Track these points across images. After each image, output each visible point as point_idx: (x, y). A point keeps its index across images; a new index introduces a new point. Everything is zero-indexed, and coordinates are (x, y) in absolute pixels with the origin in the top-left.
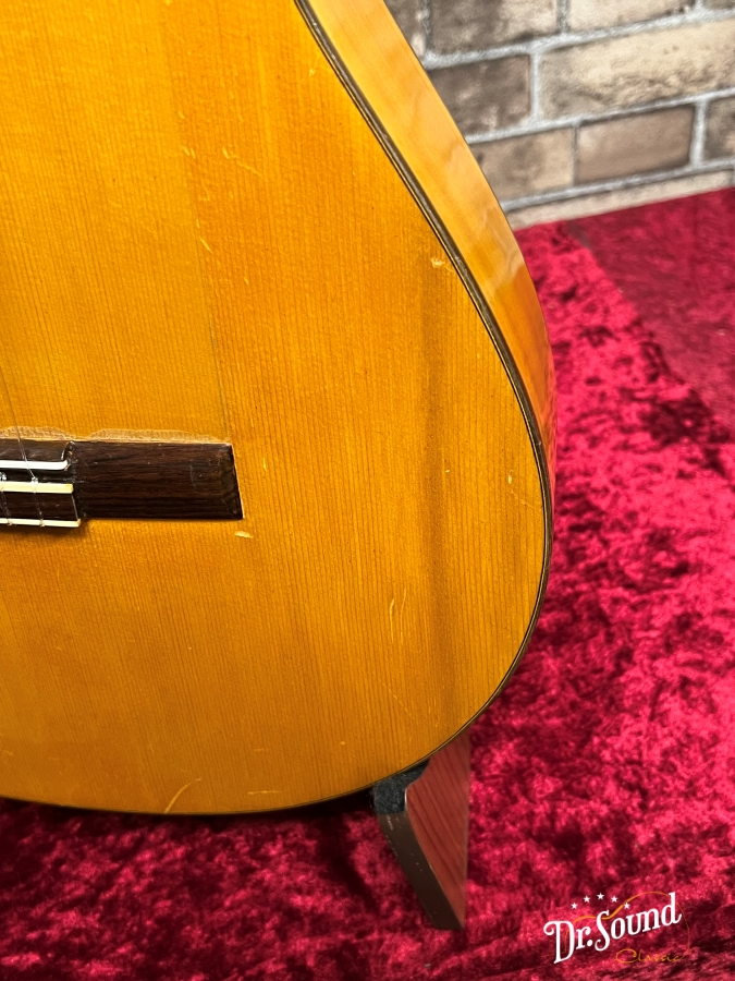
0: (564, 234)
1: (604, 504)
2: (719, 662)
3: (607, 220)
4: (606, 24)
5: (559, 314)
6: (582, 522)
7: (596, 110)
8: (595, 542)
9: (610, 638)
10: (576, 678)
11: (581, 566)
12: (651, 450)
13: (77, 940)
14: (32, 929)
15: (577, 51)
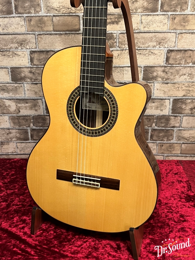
0: (178, 162)
1: (174, 209)
2: (187, 235)
3: (187, 162)
4: (189, 127)
5: (174, 177)
6: (169, 211)
7: (186, 141)
8: (171, 214)
9: (169, 229)
10: (162, 233)
11: (168, 217)
12: (184, 202)
13: (76, 251)
14: (69, 248)
15: (183, 131)
